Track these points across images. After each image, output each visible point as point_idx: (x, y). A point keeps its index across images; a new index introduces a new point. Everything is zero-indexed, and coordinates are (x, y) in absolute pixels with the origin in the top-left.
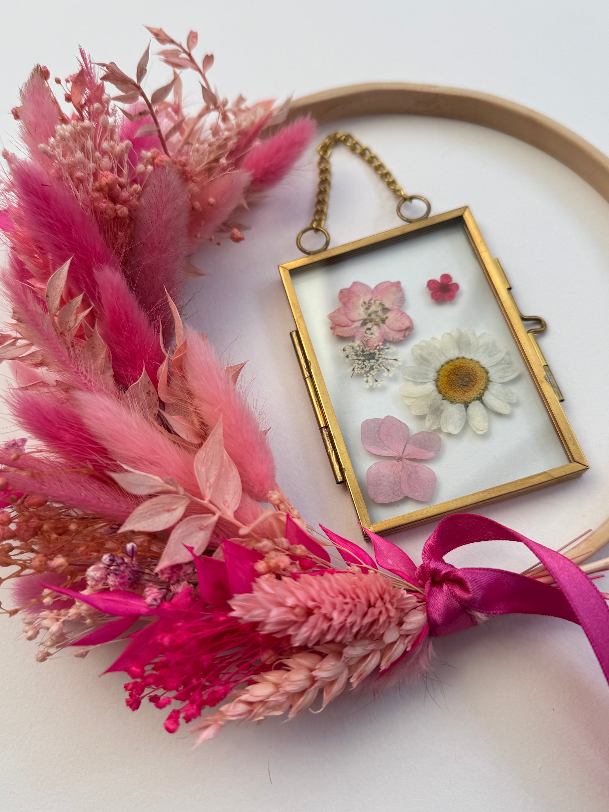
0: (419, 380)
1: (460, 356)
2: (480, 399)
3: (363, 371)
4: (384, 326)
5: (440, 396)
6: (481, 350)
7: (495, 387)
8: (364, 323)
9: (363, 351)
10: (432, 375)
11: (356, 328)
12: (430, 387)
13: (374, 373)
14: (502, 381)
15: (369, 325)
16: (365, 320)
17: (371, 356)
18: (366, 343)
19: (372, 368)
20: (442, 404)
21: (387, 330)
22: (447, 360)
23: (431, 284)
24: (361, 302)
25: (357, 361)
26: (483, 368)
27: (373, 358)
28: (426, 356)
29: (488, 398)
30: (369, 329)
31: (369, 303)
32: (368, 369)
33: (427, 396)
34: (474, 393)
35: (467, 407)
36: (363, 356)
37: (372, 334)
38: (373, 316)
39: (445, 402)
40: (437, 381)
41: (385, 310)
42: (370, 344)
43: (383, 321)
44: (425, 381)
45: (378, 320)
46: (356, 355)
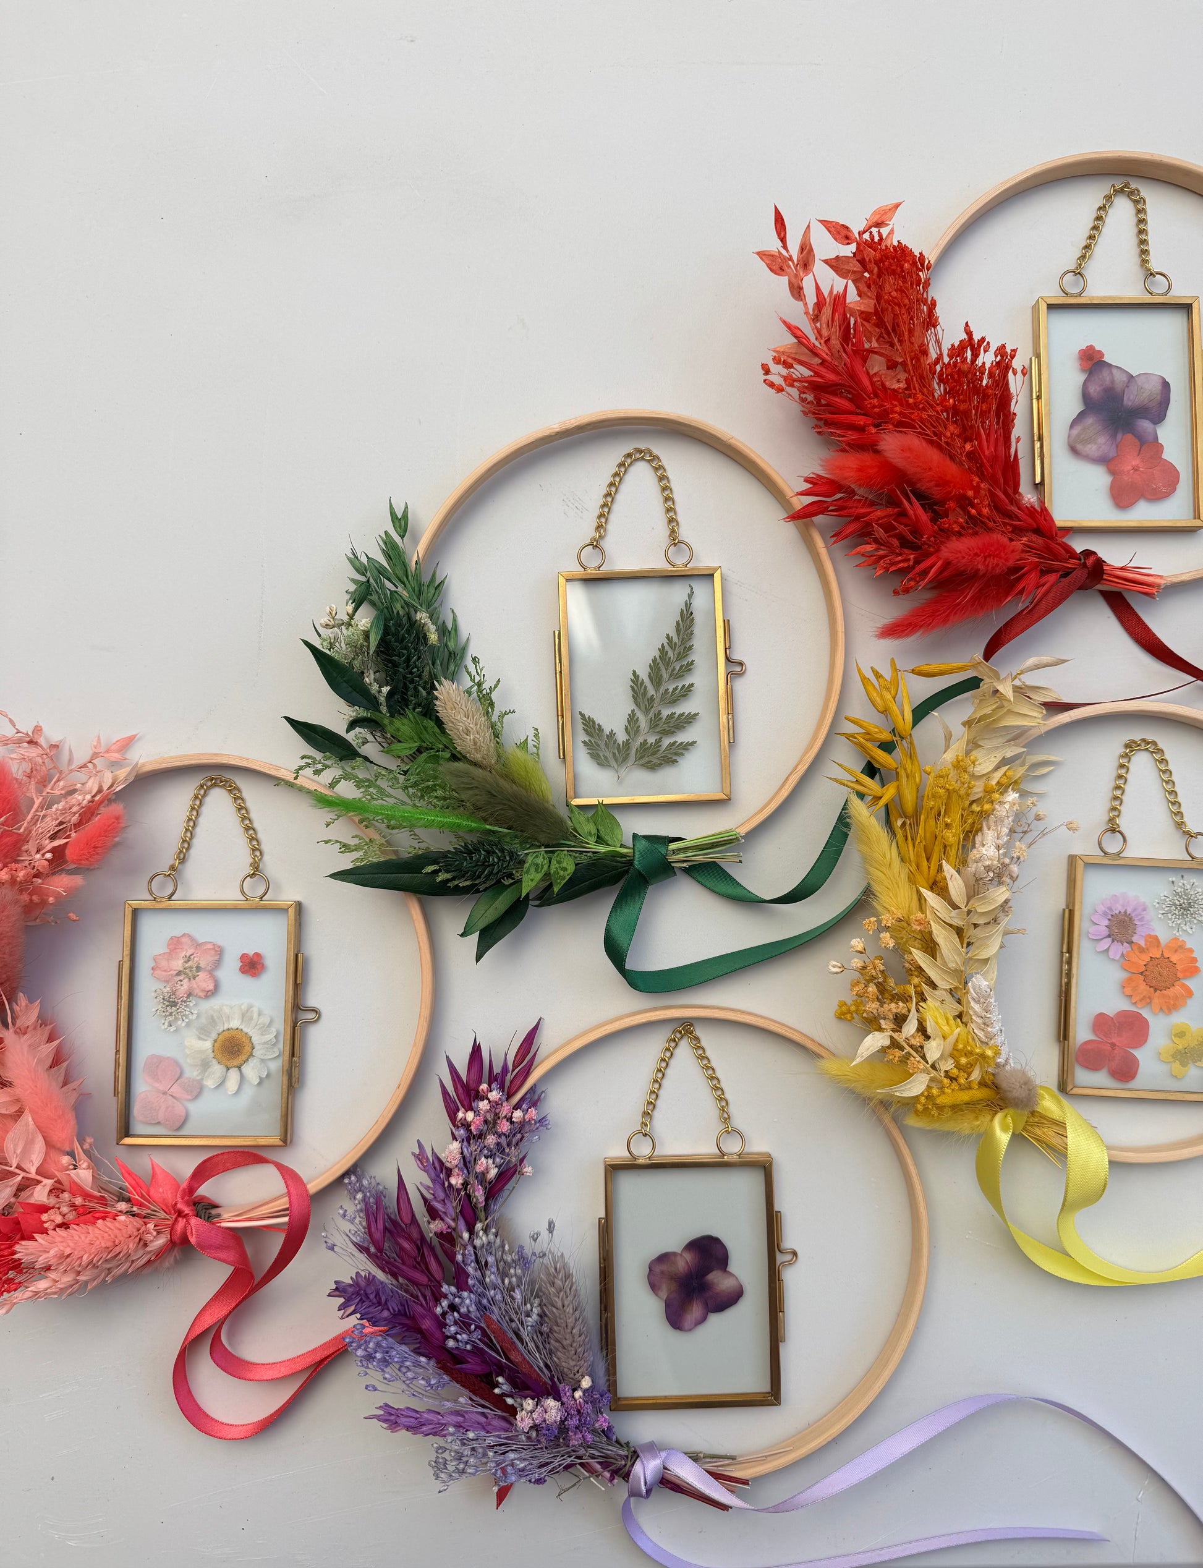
0: (202, 1036)
1: (240, 1027)
2: (239, 1068)
3: (164, 1014)
4: (194, 981)
5: (212, 1055)
6: (258, 1027)
7: (255, 1061)
8: (179, 974)
9: (169, 997)
10: (214, 1036)
11: (172, 975)
12: (208, 1045)
13: (171, 1018)
14: (262, 1057)
15: (181, 978)
16: (180, 971)
17: (173, 1004)
18: (174, 993)
19: (171, 1014)
20: (211, 1061)
21: (195, 986)
22: (230, 1027)
23: (244, 957)
24: (183, 954)
25: (162, 1005)
26: (252, 1044)
27: (175, 1006)
28: (215, 1018)
29: (246, 1069)
30: (181, 981)
31: (189, 957)
32: (168, 1014)
33: (202, 1052)
34: (236, 1063)
35: (228, 1069)
36: (169, 1001)
37: (182, 985)
38: (188, 971)
39: (215, 1060)
40: (215, 1041)
41: (198, 969)
42: (177, 993)
43: (194, 978)
44: (206, 1038)
45: (190, 975)
46: (163, 999)
